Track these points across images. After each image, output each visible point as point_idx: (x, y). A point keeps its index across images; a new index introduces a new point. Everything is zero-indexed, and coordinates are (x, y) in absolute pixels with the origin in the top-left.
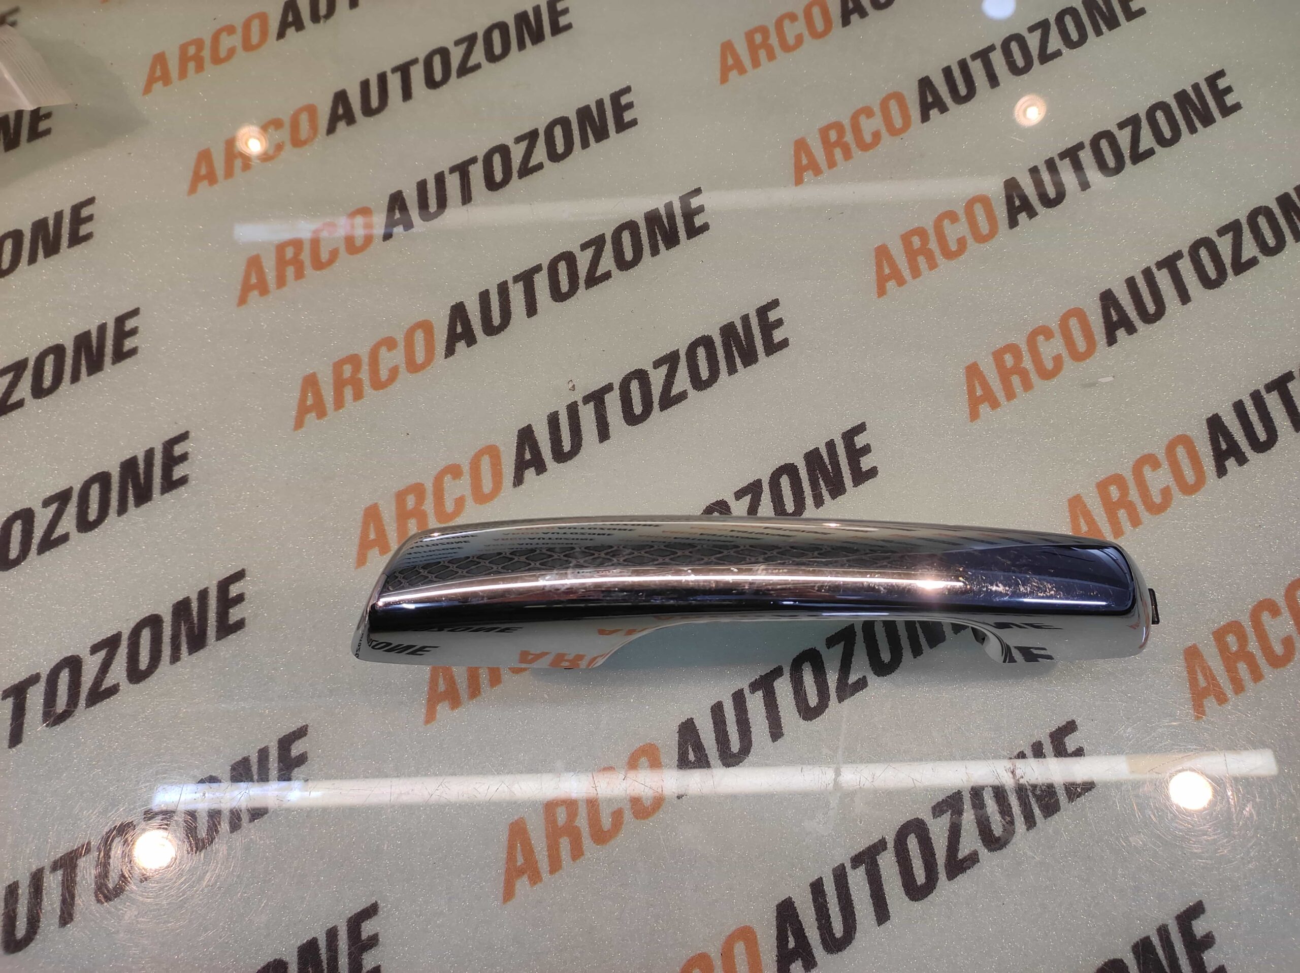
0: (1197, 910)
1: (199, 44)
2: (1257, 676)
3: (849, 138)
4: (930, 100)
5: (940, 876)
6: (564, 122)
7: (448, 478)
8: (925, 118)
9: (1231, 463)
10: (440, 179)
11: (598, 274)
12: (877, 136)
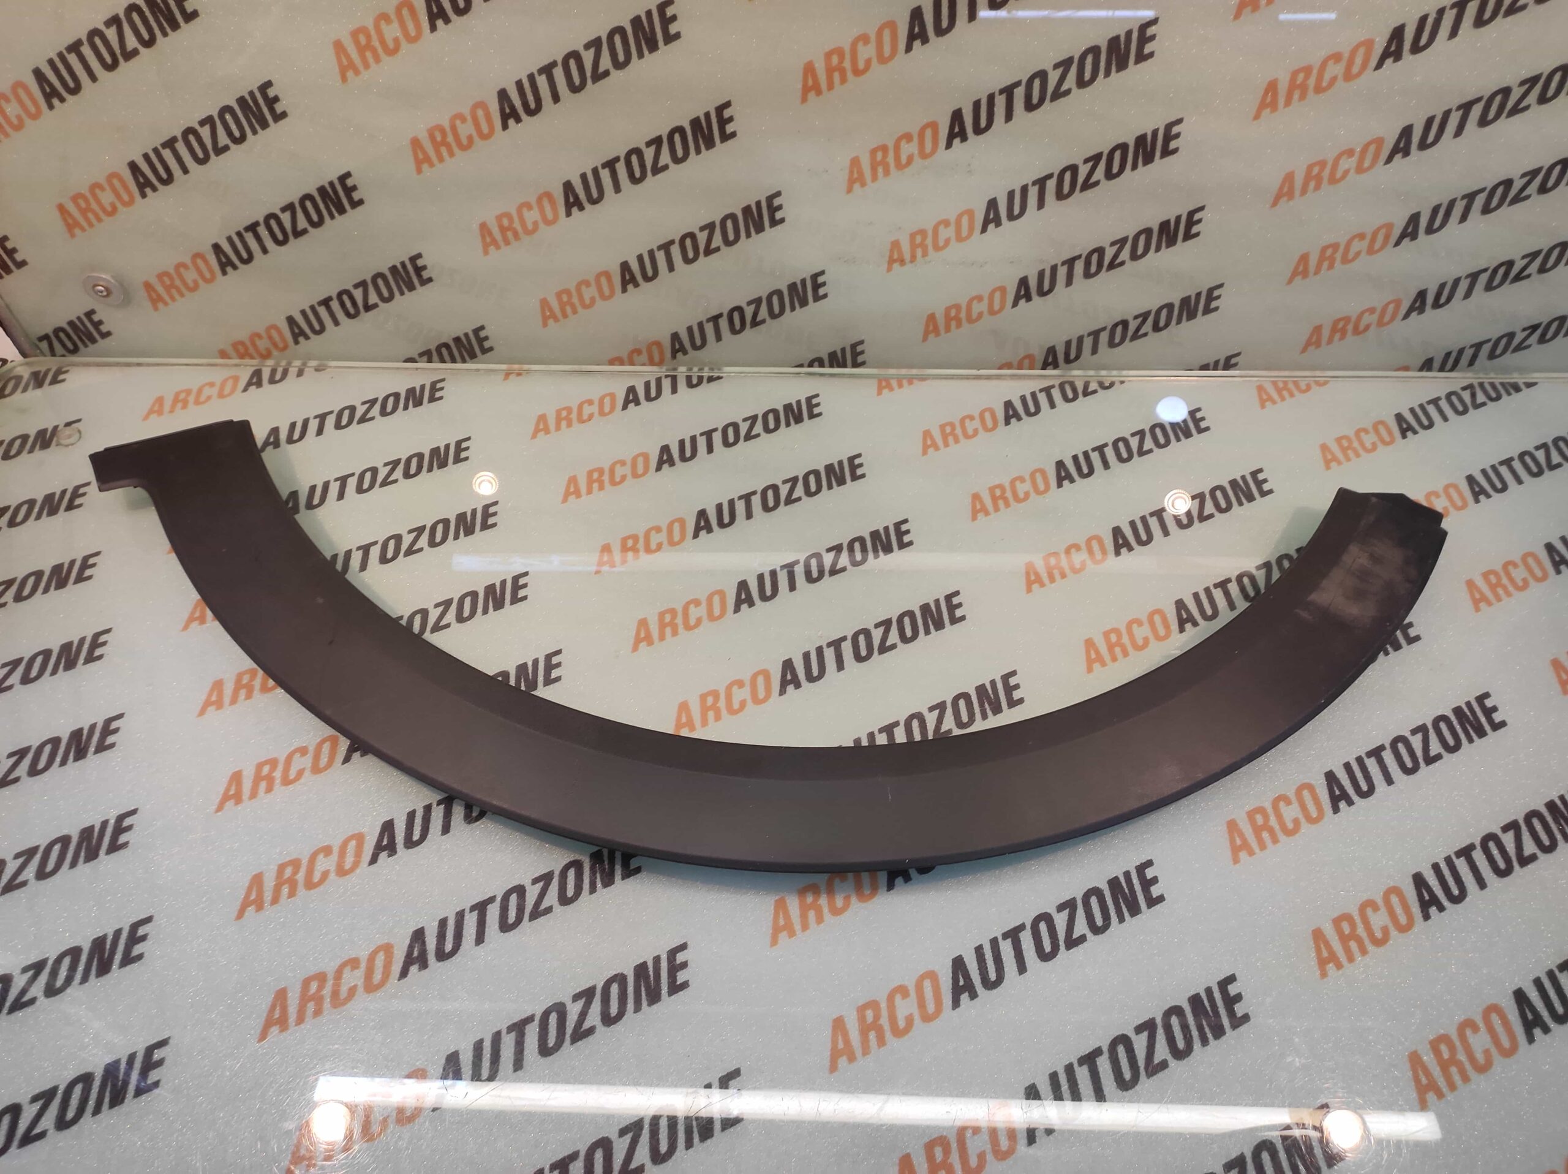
0: (1231, 979)
1: (569, 410)
3: (1009, 494)
4: (1063, 474)
6: (816, 473)
8: (1060, 485)
10: (731, 503)
11: (838, 567)
12: (1027, 495)
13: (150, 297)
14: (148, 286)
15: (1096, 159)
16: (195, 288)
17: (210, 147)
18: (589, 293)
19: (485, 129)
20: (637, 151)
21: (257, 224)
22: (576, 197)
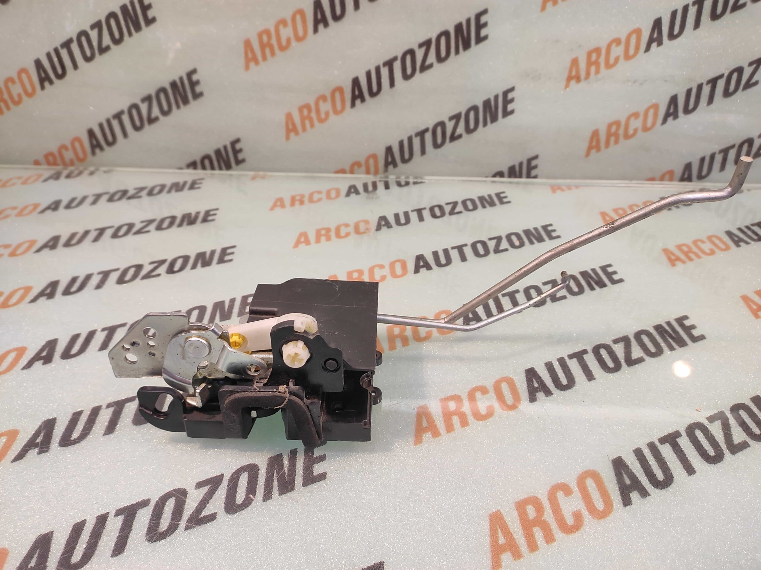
16: (19, 101)
18: (325, 107)
21: (71, 41)
22: (323, 14)
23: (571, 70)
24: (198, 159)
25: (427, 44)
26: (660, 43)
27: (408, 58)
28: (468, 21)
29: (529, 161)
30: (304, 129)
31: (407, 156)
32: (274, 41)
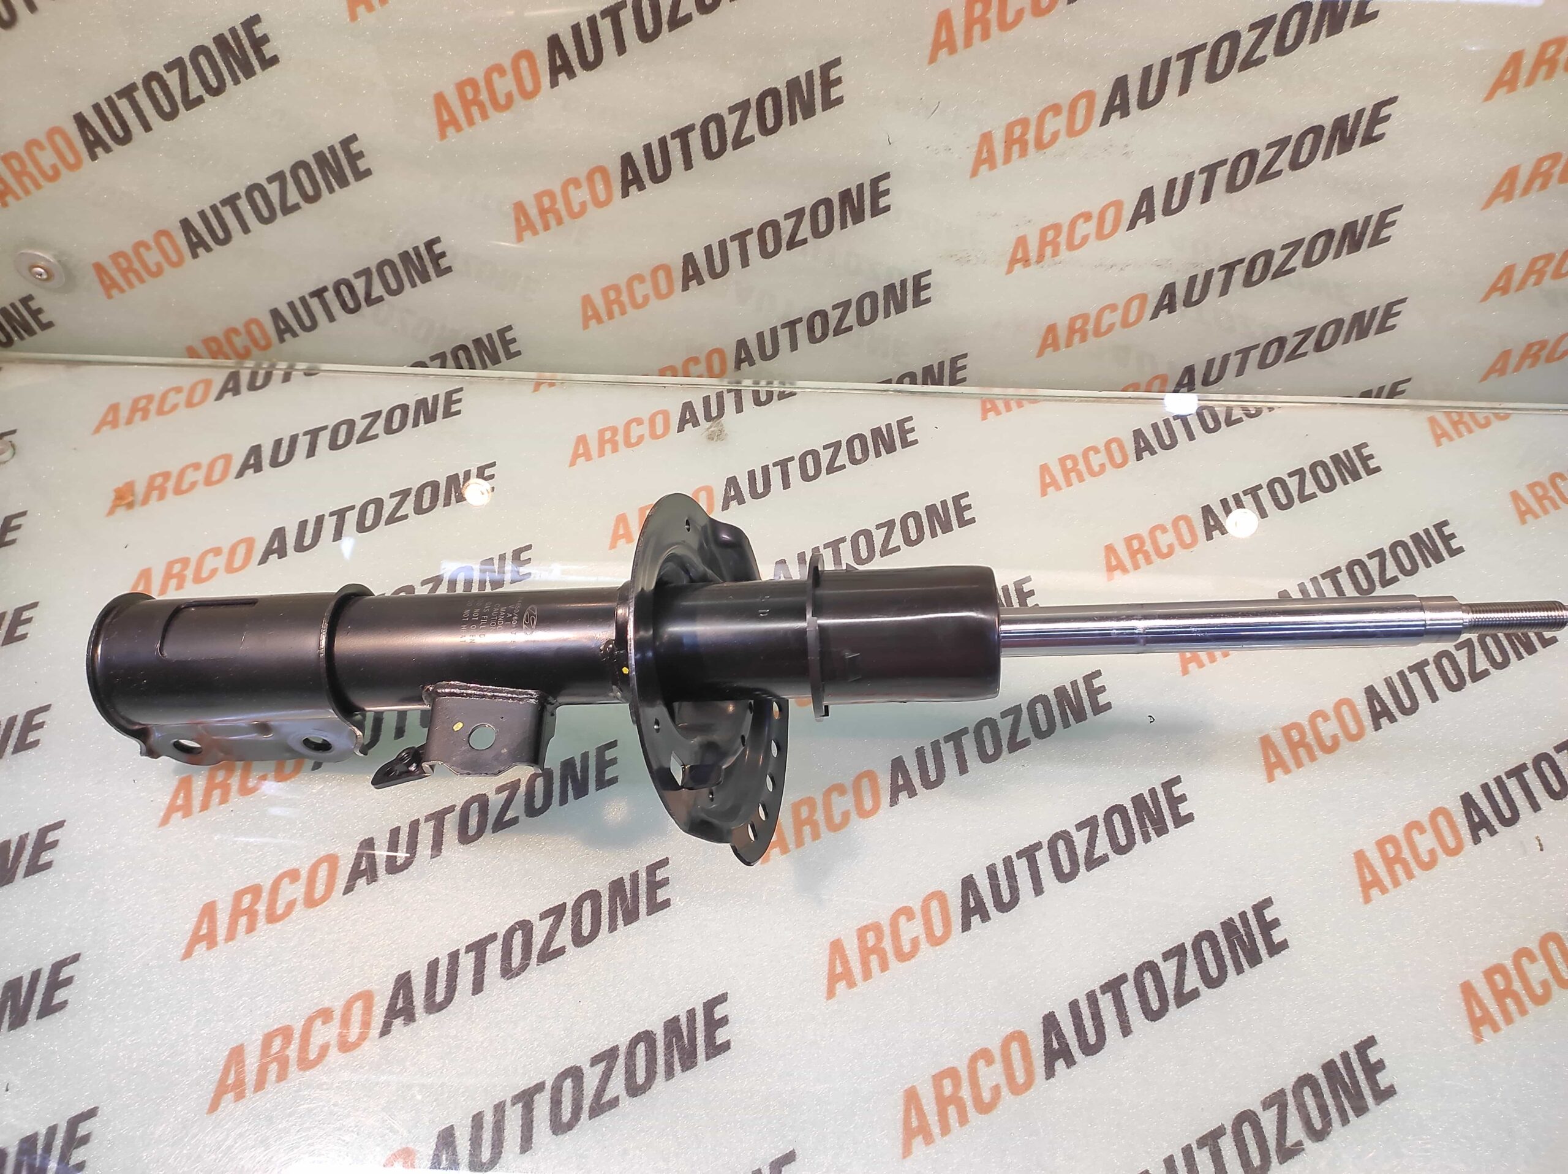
1: (614, 430)
2: (1523, 1012)
3: (1148, 547)
4: (1212, 523)
5: (1272, 1160)
6: (915, 515)
7: (835, 796)
8: (1209, 537)
9: (1483, 833)
13: (102, 282)
14: (99, 268)
15: (1283, 143)
16: (158, 272)
17: (178, 98)
18: (640, 290)
19: (529, 86)
20: (718, 119)
21: (237, 196)
22: (636, 172)
23: (1015, 252)
24: (448, 350)
25: (799, 214)
26: (1150, 218)
27: (769, 231)
28: (860, 187)
29: (954, 361)
30: (611, 316)
31: (769, 351)
32: (560, 205)
